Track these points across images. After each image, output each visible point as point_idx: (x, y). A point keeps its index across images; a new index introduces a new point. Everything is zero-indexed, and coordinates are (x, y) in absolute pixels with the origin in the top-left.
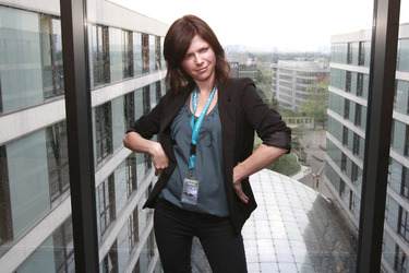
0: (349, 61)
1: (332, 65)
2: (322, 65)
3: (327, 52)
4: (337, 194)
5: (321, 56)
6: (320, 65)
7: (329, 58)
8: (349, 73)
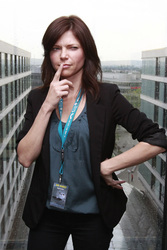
0: (157, 74)
1: (144, 77)
2: (135, 76)
3: (139, 66)
4: (149, 187)
5: (134, 69)
6: (133, 77)
7: (140, 71)
8: (157, 83)
